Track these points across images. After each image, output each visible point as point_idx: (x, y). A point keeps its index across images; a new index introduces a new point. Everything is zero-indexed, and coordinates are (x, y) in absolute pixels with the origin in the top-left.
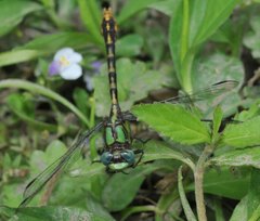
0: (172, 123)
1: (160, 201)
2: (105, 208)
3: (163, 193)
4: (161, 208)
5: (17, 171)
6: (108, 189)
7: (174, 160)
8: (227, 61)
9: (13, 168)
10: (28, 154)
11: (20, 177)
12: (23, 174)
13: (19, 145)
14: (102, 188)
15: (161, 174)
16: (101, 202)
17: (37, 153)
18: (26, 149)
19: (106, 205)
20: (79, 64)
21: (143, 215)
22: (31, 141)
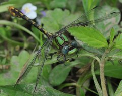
0: (89, 37)
1: (79, 80)
2: (50, 85)
3: (80, 76)
4: (79, 84)
5: (4, 66)
6: (52, 75)
7: (89, 57)
8: (112, 9)
9: (2, 65)
10: (9, 58)
11: (6, 69)
12: (7, 68)
13: (4, 54)
14: (49, 74)
15: (79, 67)
16: (49, 81)
17: (14, 57)
18: (7, 55)
19: (51, 83)
20: (35, 11)
21: (70, 88)
22: (10, 52)
